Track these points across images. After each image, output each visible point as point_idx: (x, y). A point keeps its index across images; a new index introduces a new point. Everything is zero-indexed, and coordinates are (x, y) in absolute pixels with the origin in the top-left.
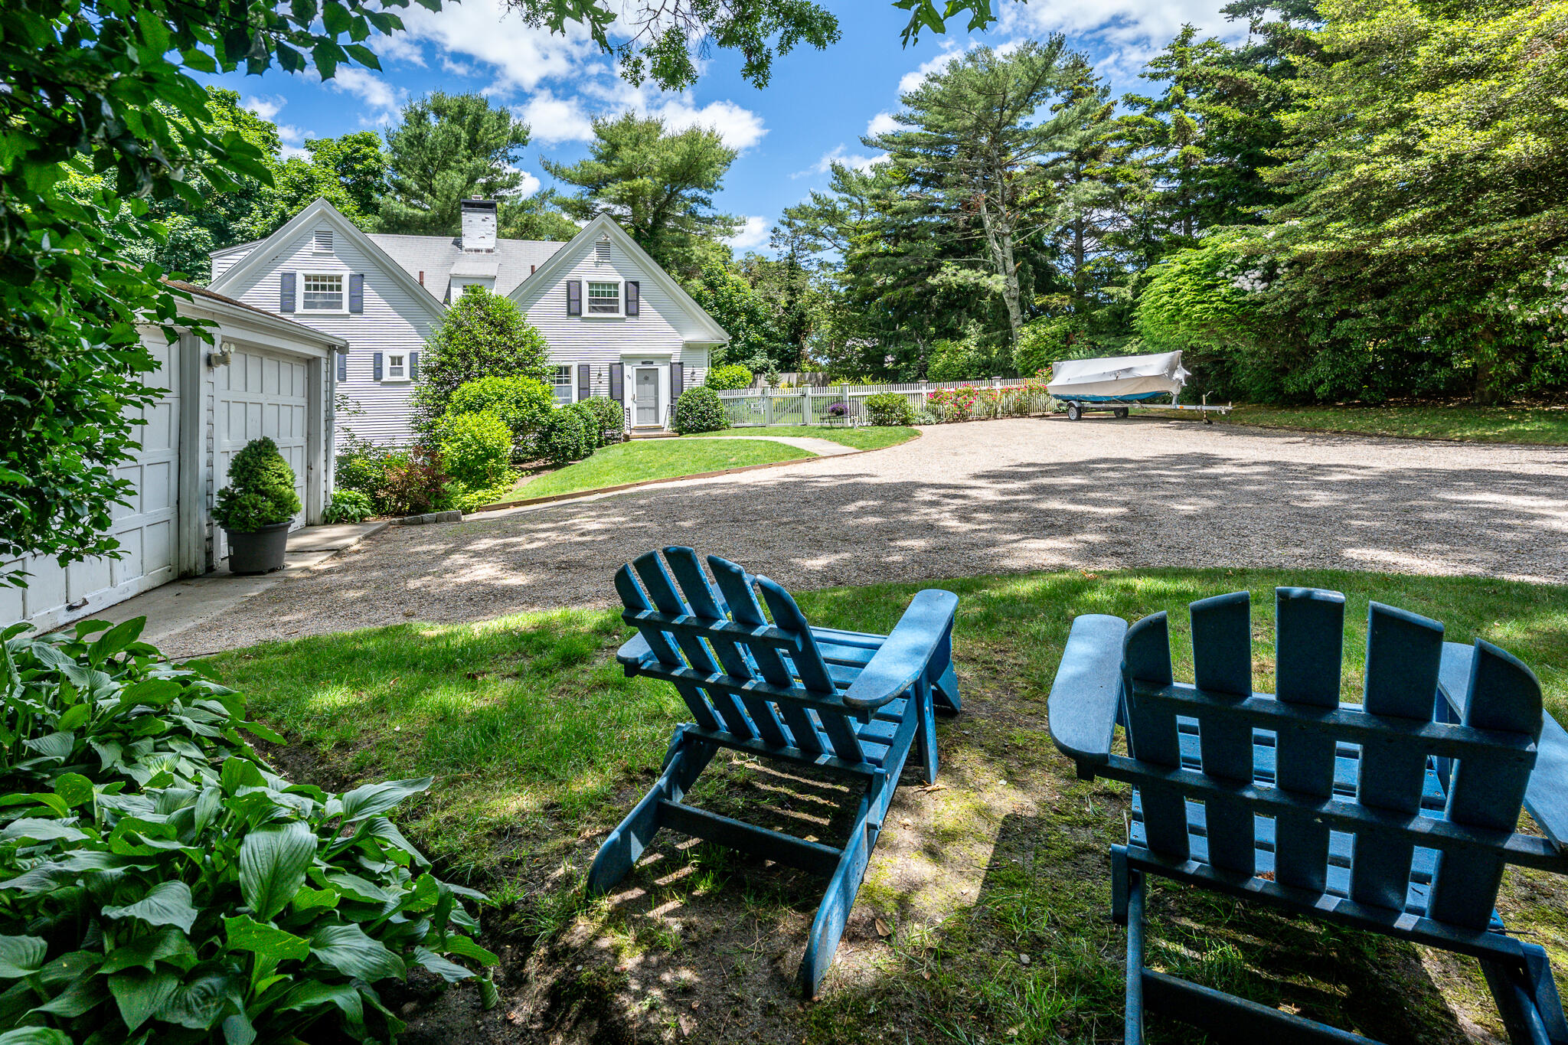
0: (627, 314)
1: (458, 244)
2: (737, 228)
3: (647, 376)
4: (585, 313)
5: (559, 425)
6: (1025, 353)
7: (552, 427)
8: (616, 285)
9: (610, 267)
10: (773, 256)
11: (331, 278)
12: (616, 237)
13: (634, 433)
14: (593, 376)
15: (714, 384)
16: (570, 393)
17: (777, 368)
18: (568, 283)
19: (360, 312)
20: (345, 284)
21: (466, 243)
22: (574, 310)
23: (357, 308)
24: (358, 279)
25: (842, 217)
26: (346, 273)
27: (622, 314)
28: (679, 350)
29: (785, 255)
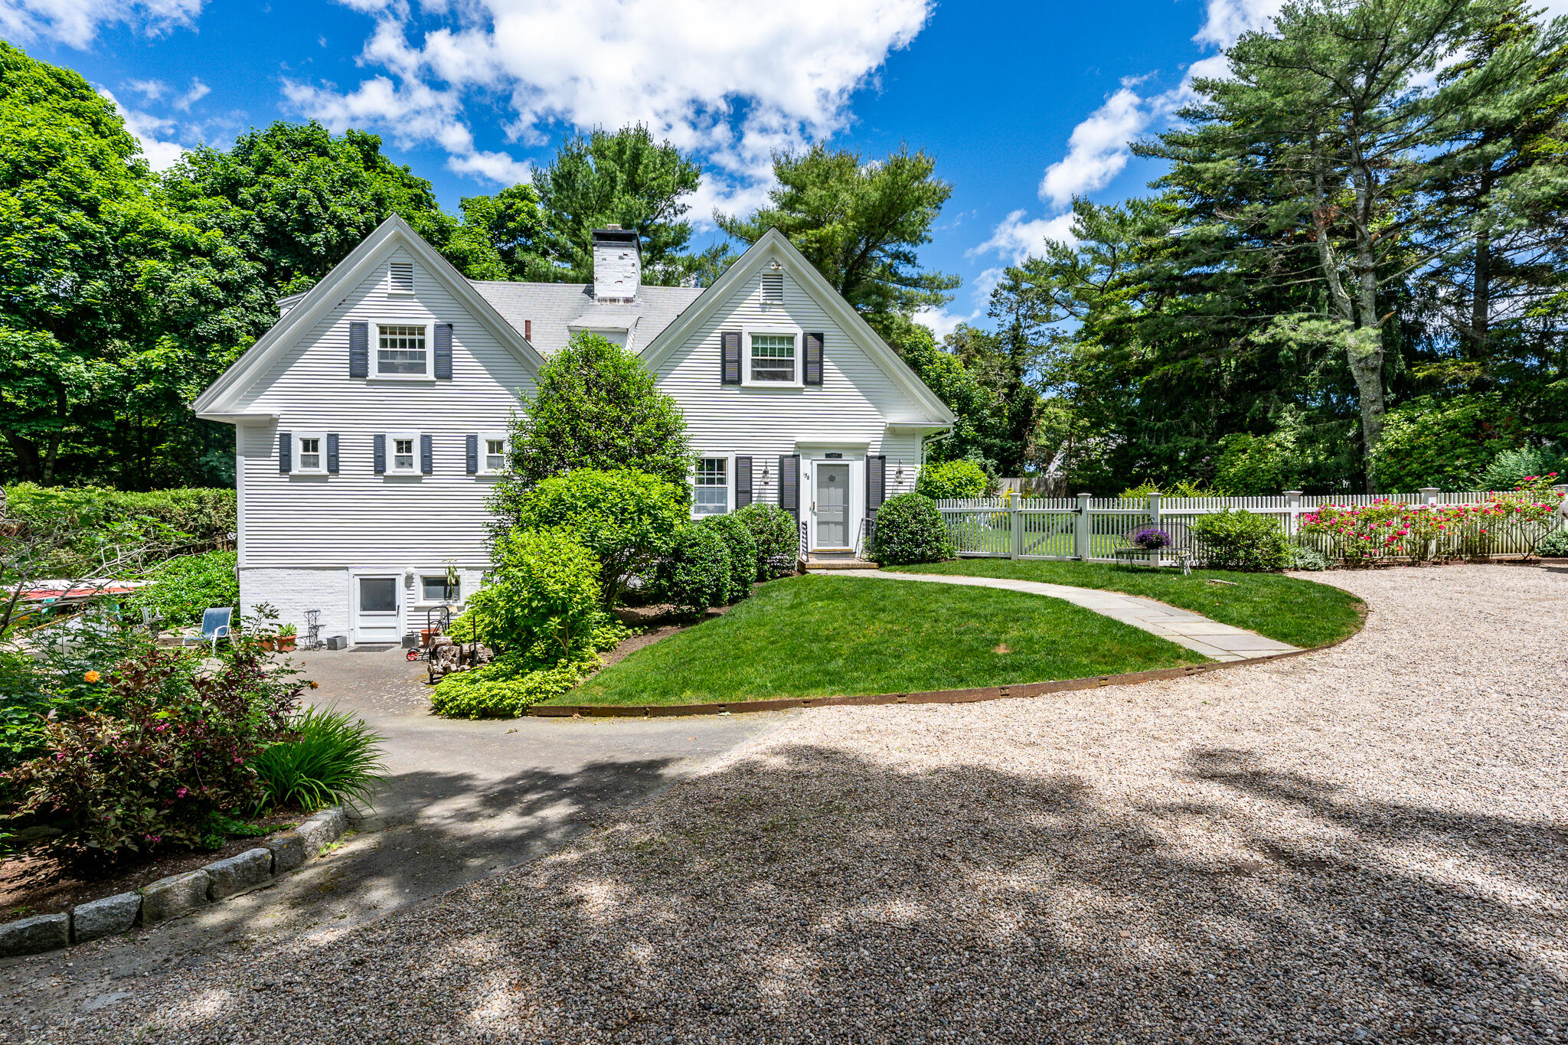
0: (806, 381)
1: (590, 292)
2: (945, 293)
3: (833, 476)
4: (747, 381)
5: (688, 552)
6: (1392, 453)
7: (677, 554)
8: (791, 339)
9: (781, 311)
10: (991, 328)
11: (412, 330)
12: (792, 266)
13: (813, 561)
14: (757, 475)
15: (929, 489)
16: (723, 496)
17: (997, 471)
18: (724, 336)
19: (448, 377)
20: (429, 337)
21: (600, 290)
22: (730, 378)
23: (445, 373)
24: (445, 331)
25: (1084, 274)
26: (430, 324)
27: (798, 382)
28: (880, 438)
29: (1007, 325)
